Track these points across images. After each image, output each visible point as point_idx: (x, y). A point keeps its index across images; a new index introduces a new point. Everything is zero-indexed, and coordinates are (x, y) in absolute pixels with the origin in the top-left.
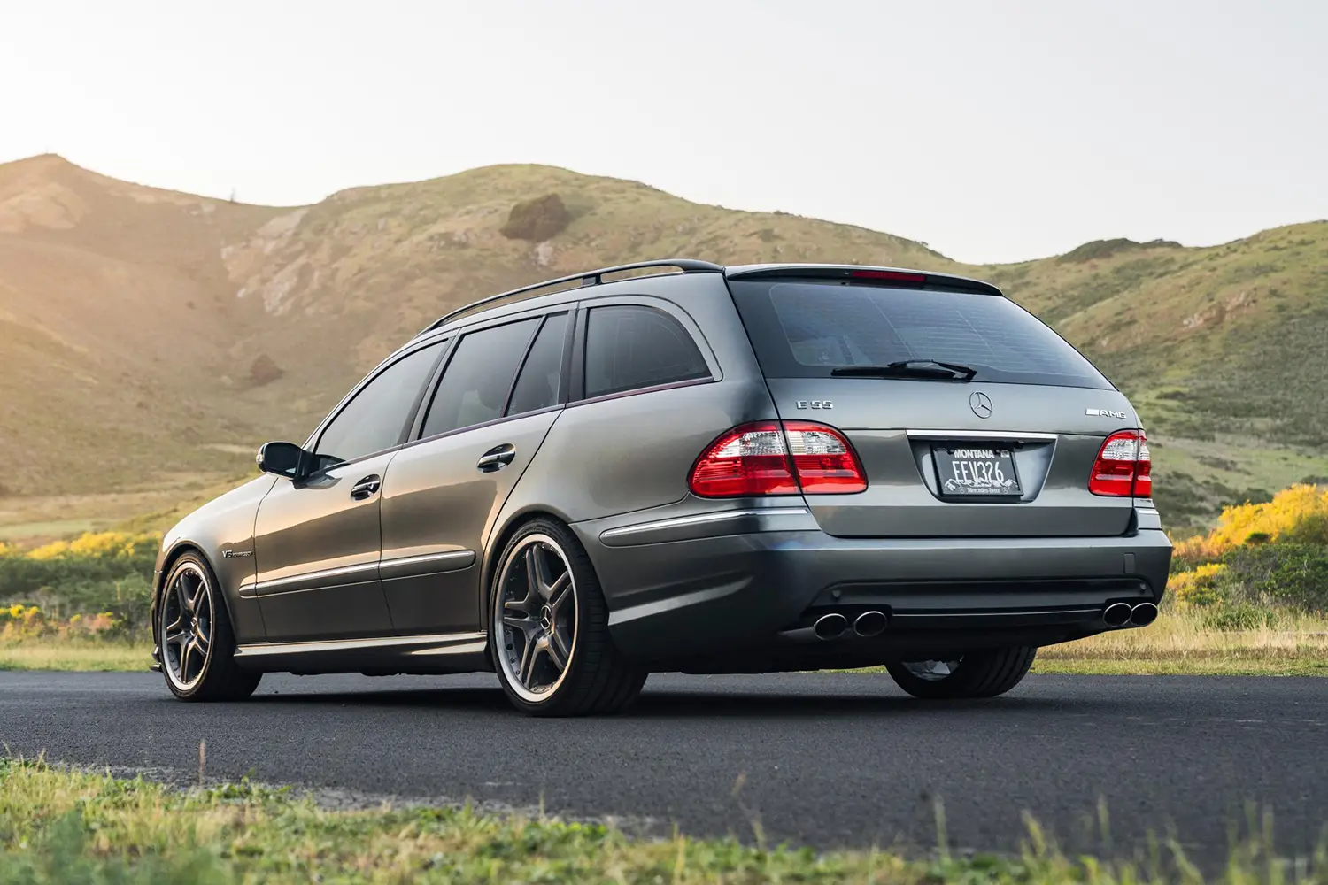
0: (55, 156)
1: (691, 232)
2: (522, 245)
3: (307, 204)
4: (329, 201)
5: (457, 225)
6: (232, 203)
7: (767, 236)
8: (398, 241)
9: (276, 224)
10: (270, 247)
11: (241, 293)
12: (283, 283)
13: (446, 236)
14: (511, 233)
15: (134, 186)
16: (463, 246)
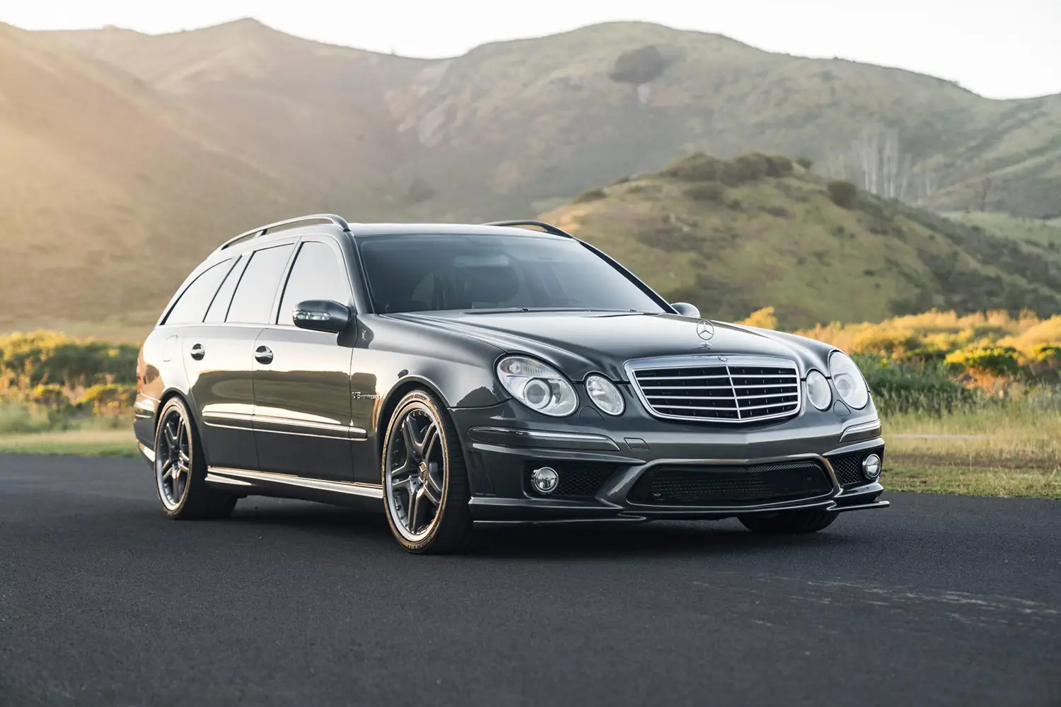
0: (251, 19)
1: (763, 74)
2: (626, 87)
3: (453, 56)
4: (472, 53)
5: (574, 71)
6: (393, 56)
7: (827, 77)
8: (525, 85)
9: (428, 72)
10: (423, 90)
11: (401, 128)
12: (433, 121)
13: (565, 82)
14: (617, 77)
15: (314, 43)
16: (578, 88)
